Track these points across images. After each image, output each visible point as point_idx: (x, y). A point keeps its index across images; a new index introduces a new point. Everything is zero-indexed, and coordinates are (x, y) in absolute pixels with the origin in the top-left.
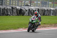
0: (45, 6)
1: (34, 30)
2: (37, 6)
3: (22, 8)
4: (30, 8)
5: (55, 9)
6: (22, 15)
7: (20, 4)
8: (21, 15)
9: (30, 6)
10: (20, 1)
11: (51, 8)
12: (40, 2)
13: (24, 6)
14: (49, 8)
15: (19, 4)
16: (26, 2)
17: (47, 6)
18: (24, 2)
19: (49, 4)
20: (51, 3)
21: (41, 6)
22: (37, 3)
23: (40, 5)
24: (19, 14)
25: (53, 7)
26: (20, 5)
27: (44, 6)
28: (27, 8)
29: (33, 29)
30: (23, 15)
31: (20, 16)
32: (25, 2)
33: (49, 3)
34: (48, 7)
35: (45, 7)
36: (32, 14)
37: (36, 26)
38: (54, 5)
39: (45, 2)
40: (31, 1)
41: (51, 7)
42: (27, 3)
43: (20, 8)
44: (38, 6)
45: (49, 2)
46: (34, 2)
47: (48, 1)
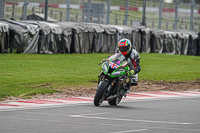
0: (96, 19)
1: (115, 99)
2: (67, 21)
3: (14, 27)
4: (43, 27)
5: (131, 29)
6: (14, 50)
7: (10, 13)
8: (11, 52)
9: (45, 20)
10: (8, 3)
11: (117, 27)
12: (77, 7)
13: (21, 19)
14: (111, 27)
15: (6, 13)
16: (30, 7)
17: (104, 20)
18: (21, 5)
19: (109, 12)
20: (117, 8)
21: (83, 20)
22: (68, 9)
23: (80, 17)
24: (6, 47)
25: (124, 24)
26: (7, 16)
27: (94, 19)
28: (33, 27)
29: (111, 97)
30: (20, 51)
31: (9, 55)
32: (26, 5)
33: (109, 9)
34: (108, 23)
35: (98, 22)
36: (51, 46)
37: (122, 88)
38: (126, 16)
39: (97, 5)
40: (46, 3)
41: (116, 24)
42: (33, 9)
43: (7, 25)
44: (72, 21)
45: (109, 7)
46: (57, 7)
47: (105, 3)
